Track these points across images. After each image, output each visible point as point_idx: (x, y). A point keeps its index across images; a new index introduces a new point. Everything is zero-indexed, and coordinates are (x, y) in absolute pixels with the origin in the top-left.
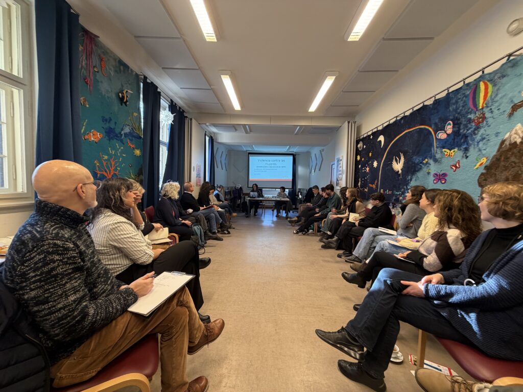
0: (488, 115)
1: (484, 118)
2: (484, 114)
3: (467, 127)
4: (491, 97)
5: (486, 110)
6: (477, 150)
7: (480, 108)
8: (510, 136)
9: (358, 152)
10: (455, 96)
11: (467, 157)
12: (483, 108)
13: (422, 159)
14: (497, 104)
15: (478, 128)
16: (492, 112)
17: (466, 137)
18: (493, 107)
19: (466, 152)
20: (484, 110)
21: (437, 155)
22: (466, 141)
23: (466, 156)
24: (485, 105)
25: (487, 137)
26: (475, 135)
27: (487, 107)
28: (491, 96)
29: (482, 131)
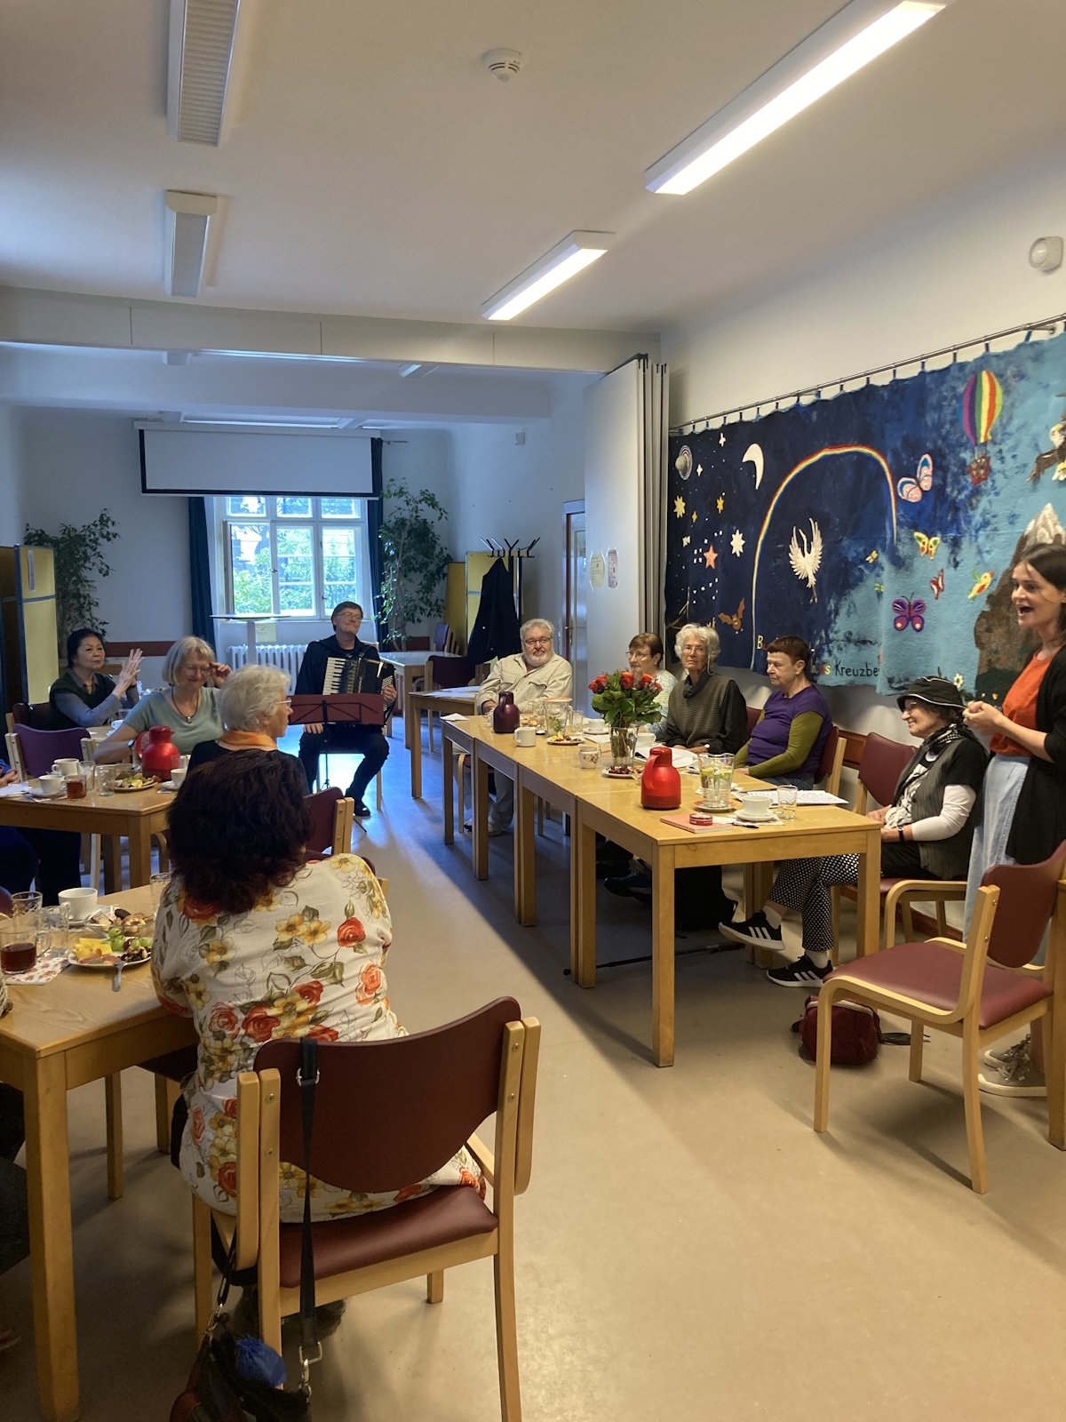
0: (995, 464)
1: (988, 470)
2: (988, 460)
3: (959, 483)
4: (1001, 420)
5: (992, 449)
6: (974, 550)
7: (982, 440)
8: (1036, 530)
9: (676, 485)
10: (937, 388)
11: (956, 564)
12: (985, 444)
13: (865, 551)
14: (1010, 442)
15: (977, 492)
16: (1002, 459)
17: (955, 507)
18: (1004, 447)
19: (956, 550)
20: (989, 447)
21: (900, 547)
22: (955, 520)
23: (955, 559)
24: (990, 437)
25: (993, 521)
26: (972, 509)
27: (994, 442)
28: (1001, 416)
29: (983, 503)
